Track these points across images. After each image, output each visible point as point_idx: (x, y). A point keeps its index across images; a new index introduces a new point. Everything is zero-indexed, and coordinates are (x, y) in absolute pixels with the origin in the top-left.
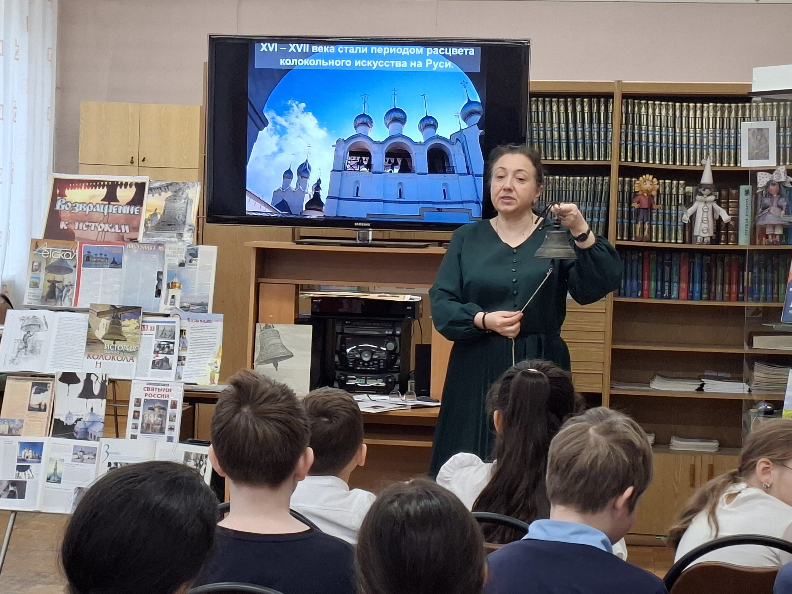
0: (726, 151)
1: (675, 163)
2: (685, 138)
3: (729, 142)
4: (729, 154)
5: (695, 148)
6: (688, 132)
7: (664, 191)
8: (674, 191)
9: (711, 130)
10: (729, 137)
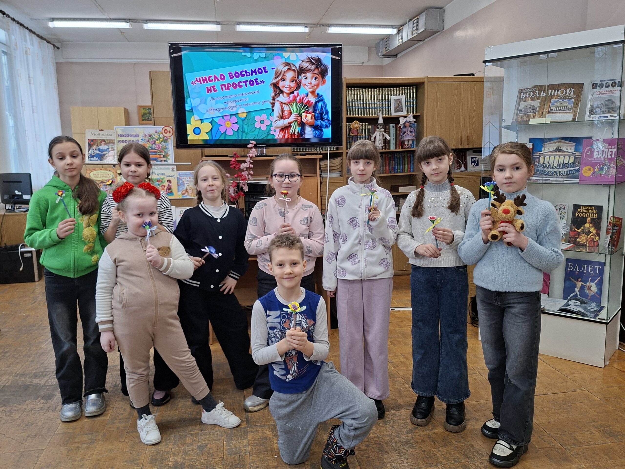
0: (384, 109)
1: (364, 115)
2: (367, 104)
3: (385, 105)
4: (386, 110)
5: (372, 108)
6: (369, 101)
7: (362, 128)
8: (364, 128)
9: (378, 100)
10: (385, 103)
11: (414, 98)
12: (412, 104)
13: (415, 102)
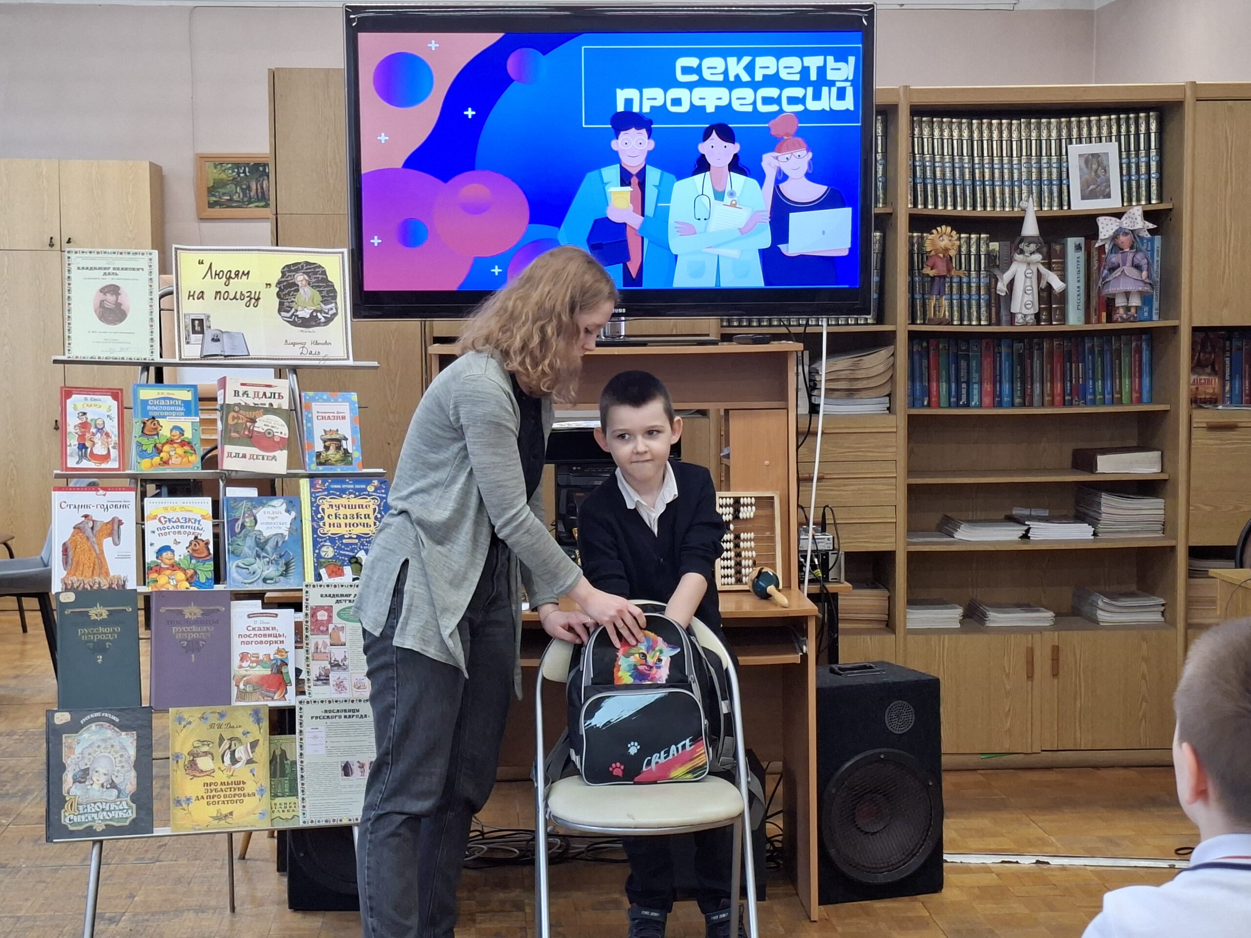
0: (1045, 188)
1: (974, 207)
3: (1050, 174)
4: (1051, 192)
5: (1002, 186)
6: (991, 162)
7: (969, 251)
8: (973, 250)
9: (1024, 158)
10: (1050, 167)
11: (1153, 153)
12: (1143, 170)
13: (1153, 165)
